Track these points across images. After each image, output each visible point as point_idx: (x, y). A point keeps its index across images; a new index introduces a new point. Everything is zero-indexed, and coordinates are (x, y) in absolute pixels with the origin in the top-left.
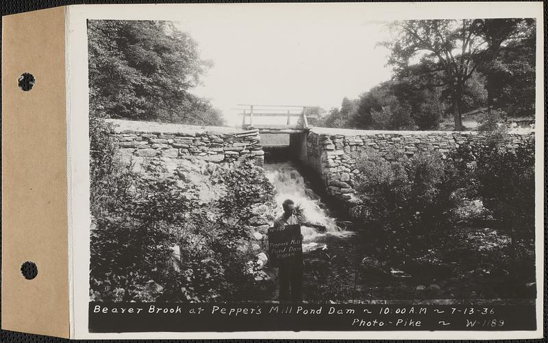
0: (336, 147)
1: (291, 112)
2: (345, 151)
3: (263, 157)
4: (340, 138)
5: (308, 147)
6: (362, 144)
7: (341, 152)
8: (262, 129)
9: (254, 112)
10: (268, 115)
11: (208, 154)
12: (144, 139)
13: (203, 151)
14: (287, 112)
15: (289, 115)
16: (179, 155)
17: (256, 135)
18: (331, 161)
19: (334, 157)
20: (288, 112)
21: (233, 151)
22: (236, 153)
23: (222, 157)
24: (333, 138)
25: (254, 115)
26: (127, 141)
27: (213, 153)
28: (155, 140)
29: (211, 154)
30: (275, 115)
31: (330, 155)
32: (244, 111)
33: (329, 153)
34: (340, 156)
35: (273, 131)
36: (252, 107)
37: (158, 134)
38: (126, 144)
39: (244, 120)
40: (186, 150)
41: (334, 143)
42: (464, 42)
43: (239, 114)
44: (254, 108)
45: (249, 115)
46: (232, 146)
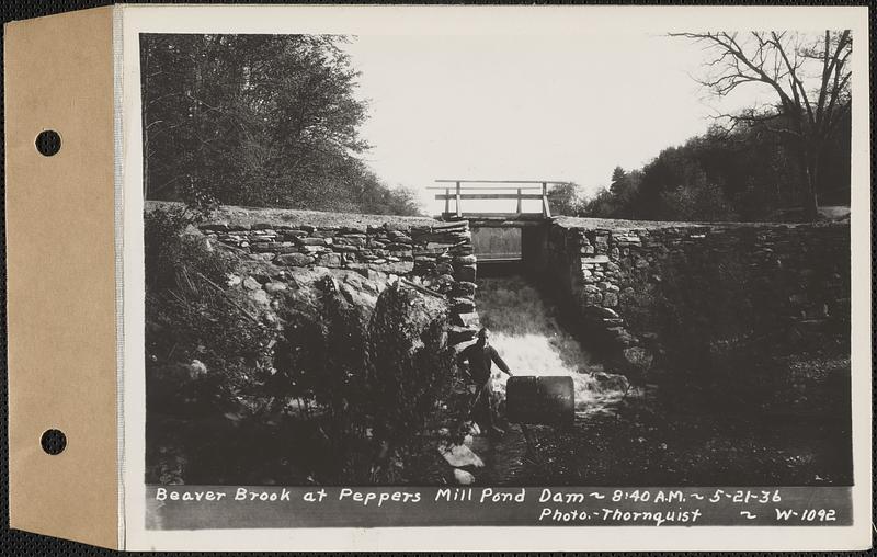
0: (596, 250)
1: (523, 192)
2: (610, 258)
3: (475, 267)
4: (603, 235)
6: (640, 245)
7: (604, 259)
8: (475, 220)
10: (485, 197)
11: (388, 261)
12: (288, 238)
13: (381, 256)
14: (515, 192)
15: (520, 197)
16: (343, 262)
17: (464, 231)
18: (587, 274)
19: (592, 267)
20: (519, 191)
21: (427, 255)
22: (433, 259)
23: (409, 266)
24: (591, 235)
25: (463, 197)
26: (263, 241)
27: (396, 259)
28: (305, 240)
29: (394, 261)
30: (496, 197)
31: (586, 264)
32: (448, 190)
33: (584, 260)
34: (601, 264)
35: (492, 224)
36: (458, 183)
37: (310, 230)
38: (260, 246)
39: (446, 206)
40: (353, 255)
41: (593, 243)
43: (438, 197)
44: (462, 185)
45: (455, 197)
46: (426, 249)
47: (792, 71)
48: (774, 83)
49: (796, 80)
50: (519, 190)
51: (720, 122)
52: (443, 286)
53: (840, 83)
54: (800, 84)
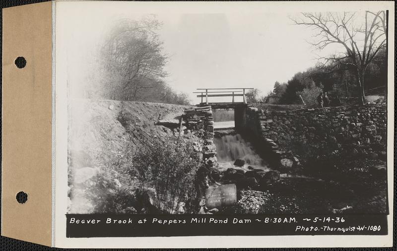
0: (267, 117)
1: (235, 93)
2: (273, 120)
5: (246, 117)
6: (286, 114)
7: (270, 121)
8: (214, 106)
9: (208, 94)
10: (218, 96)
14: (232, 93)
15: (233, 95)
17: (209, 110)
18: (263, 127)
19: (264, 124)
21: (194, 121)
22: (196, 123)
25: (209, 96)
30: (223, 95)
31: (262, 123)
32: (202, 93)
34: (269, 123)
39: (202, 100)
41: (266, 114)
42: (366, 35)
43: (198, 96)
44: (208, 91)
45: (205, 96)
46: (193, 118)
47: (351, 38)
48: (343, 43)
49: (353, 42)
50: (233, 92)
51: (321, 61)
52: (200, 134)
53: (372, 42)
54: (355, 43)
